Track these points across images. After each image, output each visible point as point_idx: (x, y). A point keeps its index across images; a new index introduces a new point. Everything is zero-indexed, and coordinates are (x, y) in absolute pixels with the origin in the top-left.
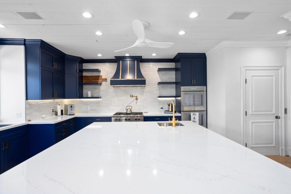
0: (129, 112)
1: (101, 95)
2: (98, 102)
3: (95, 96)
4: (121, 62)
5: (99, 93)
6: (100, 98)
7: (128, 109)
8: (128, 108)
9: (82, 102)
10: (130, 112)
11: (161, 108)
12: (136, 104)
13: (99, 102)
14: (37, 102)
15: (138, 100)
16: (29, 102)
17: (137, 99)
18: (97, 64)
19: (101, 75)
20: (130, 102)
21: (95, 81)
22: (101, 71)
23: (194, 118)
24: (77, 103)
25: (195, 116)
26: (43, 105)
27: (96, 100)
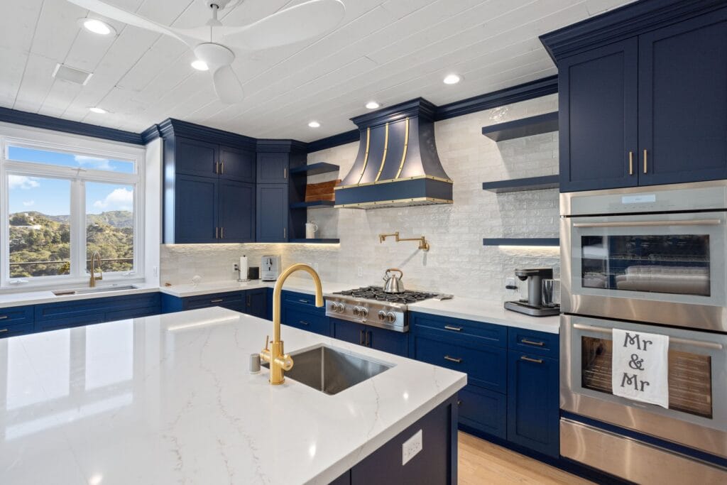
0: (392, 288)
1: (339, 235)
2: (334, 253)
3: (328, 235)
4: (368, 132)
5: (336, 228)
6: (337, 241)
7: (389, 280)
8: (390, 274)
9: (305, 251)
10: (395, 290)
11: (509, 287)
12: (425, 263)
13: (337, 252)
14: (192, 249)
15: (431, 252)
16: (168, 248)
17: (425, 246)
18: (332, 149)
19: (339, 178)
20: (406, 258)
21: (328, 196)
22: (341, 169)
23: (636, 363)
24: (297, 252)
25: (641, 354)
26: (208, 255)
27: (330, 247)
